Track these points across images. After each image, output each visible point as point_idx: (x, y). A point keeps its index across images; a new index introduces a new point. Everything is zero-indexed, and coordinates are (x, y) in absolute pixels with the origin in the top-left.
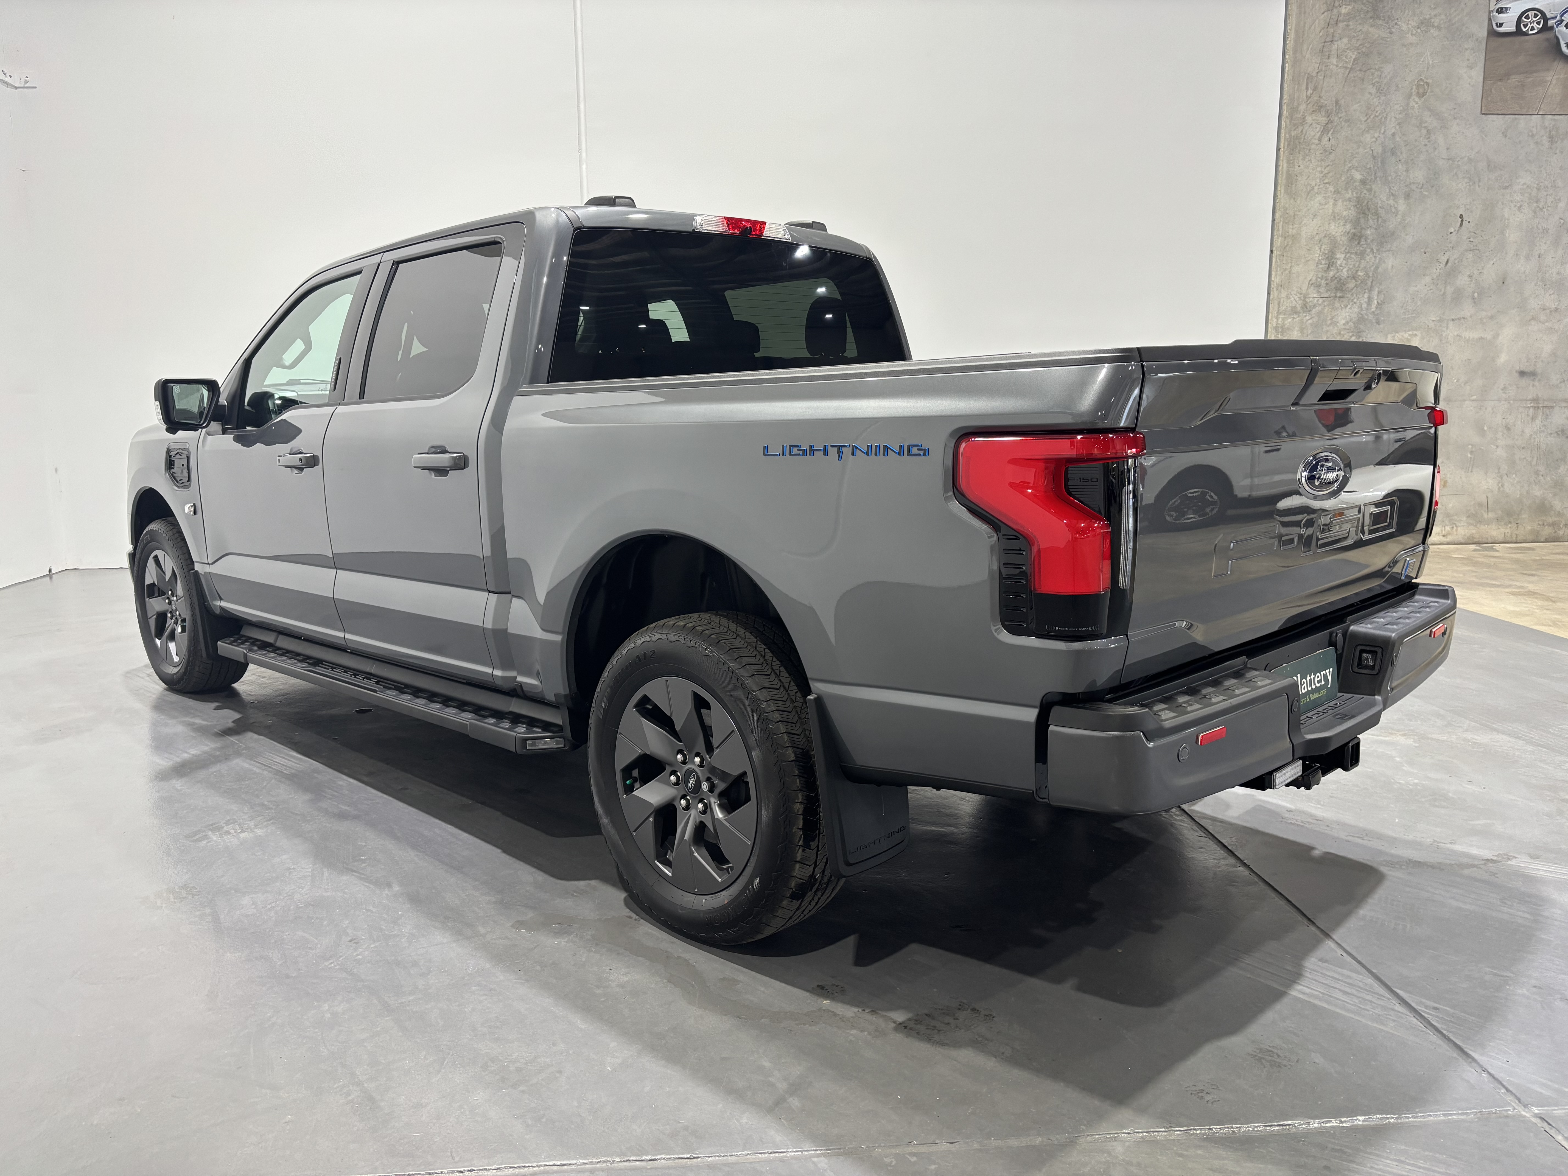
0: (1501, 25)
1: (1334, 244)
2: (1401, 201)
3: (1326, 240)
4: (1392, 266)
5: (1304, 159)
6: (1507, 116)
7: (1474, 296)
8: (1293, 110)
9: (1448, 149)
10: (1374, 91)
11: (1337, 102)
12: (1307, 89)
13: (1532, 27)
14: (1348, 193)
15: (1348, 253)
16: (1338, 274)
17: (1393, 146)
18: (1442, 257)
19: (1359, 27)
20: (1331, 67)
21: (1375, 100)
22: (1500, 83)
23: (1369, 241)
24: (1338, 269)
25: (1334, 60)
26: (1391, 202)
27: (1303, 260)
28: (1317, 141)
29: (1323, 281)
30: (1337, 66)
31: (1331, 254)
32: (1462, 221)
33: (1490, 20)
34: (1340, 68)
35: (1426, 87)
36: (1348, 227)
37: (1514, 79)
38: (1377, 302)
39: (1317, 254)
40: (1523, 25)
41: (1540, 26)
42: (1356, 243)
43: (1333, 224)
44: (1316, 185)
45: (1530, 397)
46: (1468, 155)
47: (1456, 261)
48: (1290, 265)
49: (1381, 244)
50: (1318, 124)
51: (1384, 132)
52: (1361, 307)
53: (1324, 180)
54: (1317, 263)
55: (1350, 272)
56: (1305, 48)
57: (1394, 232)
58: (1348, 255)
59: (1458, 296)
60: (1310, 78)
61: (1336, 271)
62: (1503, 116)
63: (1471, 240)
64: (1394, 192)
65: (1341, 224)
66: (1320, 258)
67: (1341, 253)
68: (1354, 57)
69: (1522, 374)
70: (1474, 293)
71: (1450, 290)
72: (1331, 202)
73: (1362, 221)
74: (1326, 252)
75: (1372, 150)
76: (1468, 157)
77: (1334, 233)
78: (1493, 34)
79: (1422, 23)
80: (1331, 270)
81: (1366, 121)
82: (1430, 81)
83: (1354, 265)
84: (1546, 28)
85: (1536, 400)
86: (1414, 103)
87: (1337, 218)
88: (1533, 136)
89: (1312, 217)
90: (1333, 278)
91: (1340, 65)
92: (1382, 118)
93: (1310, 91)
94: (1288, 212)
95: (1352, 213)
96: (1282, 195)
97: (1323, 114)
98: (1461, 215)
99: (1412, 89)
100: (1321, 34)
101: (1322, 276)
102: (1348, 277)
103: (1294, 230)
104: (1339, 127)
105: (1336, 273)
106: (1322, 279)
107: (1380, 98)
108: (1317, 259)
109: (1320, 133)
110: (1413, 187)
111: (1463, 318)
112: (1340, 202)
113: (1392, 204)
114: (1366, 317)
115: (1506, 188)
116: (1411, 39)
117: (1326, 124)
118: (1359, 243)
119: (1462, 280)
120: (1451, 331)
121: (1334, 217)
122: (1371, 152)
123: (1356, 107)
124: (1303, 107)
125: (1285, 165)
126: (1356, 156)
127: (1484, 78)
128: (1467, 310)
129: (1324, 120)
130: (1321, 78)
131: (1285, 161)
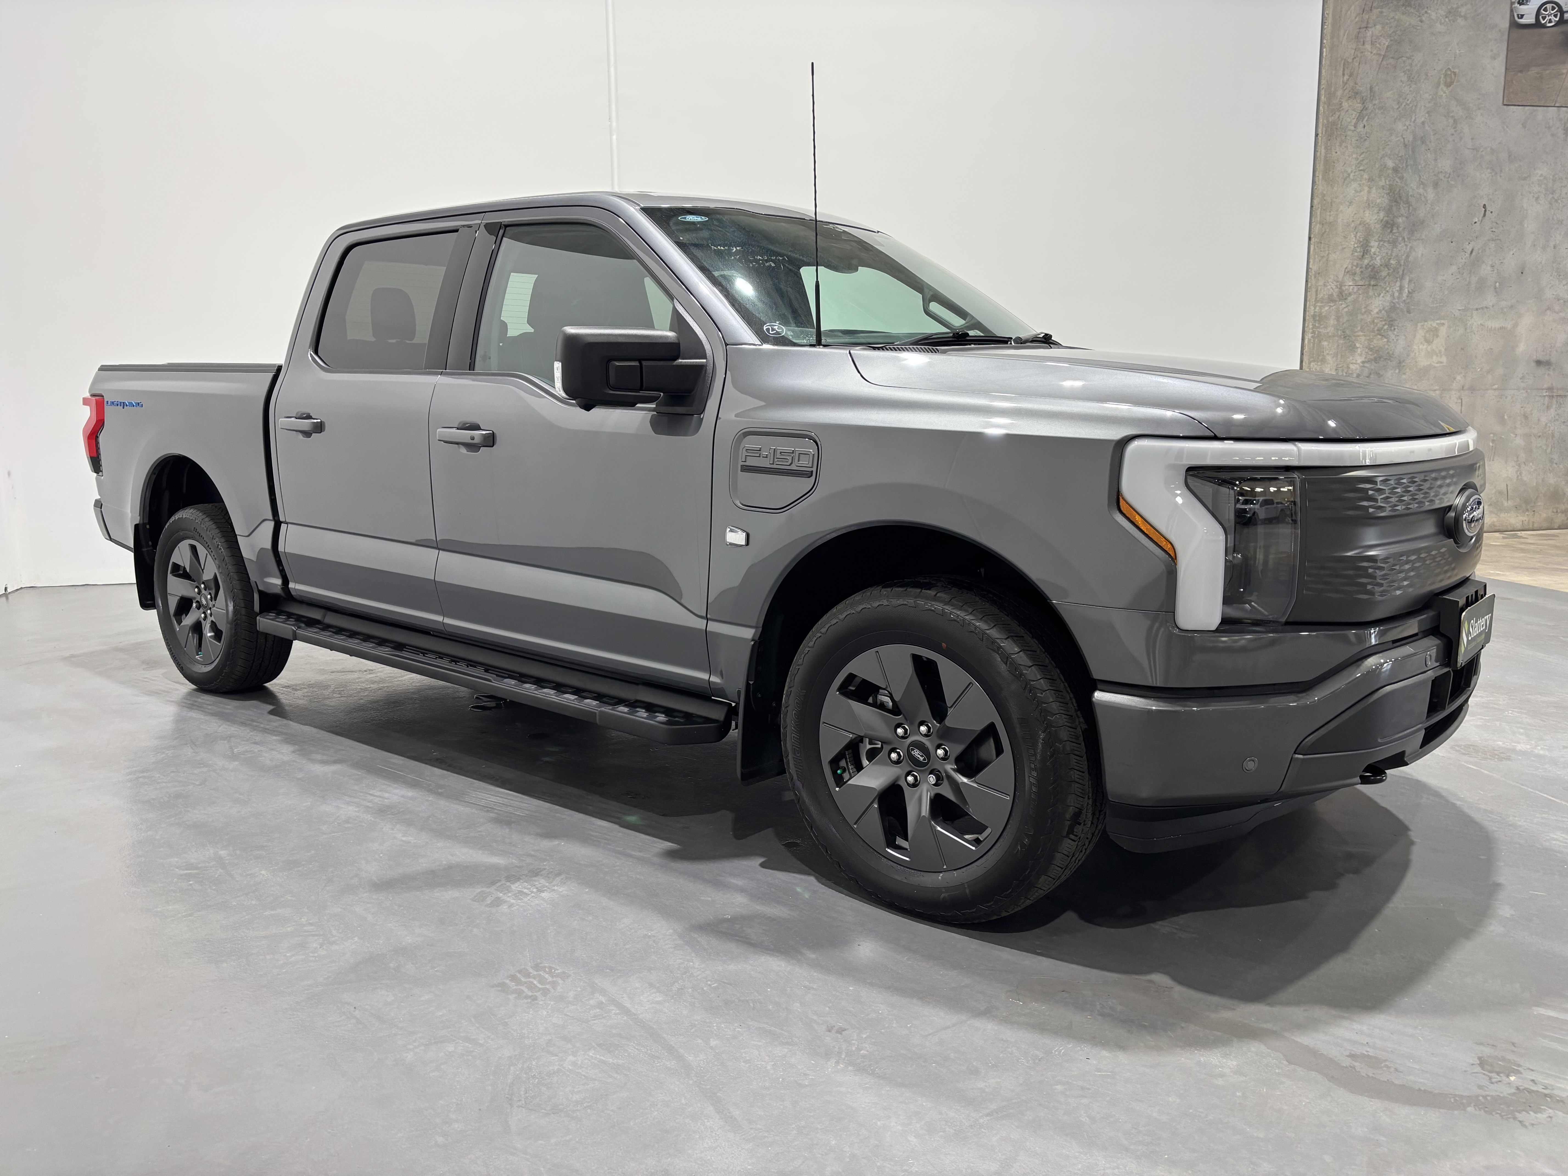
0: (1522, 16)
1: (1369, 233)
2: (1430, 190)
3: (1361, 228)
4: (1422, 255)
5: (1340, 145)
6: (1527, 108)
7: (1495, 286)
8: (1331, 95)
9: (1472, 139)
10: (1405, 79)
11: (1371, 89)
12: (1344, 74)
13: (1550, 19)
14: (1381, 180)
15: (1381, 241)
16: (1372, 262)
17: (1423, 135)
18: (1468, 247)
19: (1392, 15)
20: (1366, 53)
21: (1406, 87)
22: (1519, 74)
23: (1401, 229)
24: (1372, 257)
25: (1368, 46)
26: (1421, 191)
27: (1340, 248)
28: (1353, 128)
29: (1358, 269)
30: (1371, 53)
31: (1365, 241)
32: (1485, 211)
33: (1512, 11)
34: (1374, 54)
35: (1453, 76)
36: (1382, 214)
37: (1534, 71)
38: (1408, 291)
39: (1352, 242)
40: (1542, 17)
41: (1557, 19)
42: (1389, 231)
43: (1367, 213)
44: (1352, 172)
45: (1545, 386)
46: (1490, 145)
47: (1480, 251)
48: (1327, 252)
49: (1412, 232)
50: (1354, 110)
51: (1415, 120)
52: (1392, 296)
53: (1359, 167)
54: (1353, 251)
55: (1383, 260)
56: (1341, 33)
57: (1424, 221)
58: (1382, 243)
59: (1481, 285)
60: (1346, 64)
61: (1369, 259)
62: (1523, 107)
63: (1494, 230)
64: (1424, 181)
65: (1375, 211)
66: (1356, 245)
67: (1375, 241)
68: (1387, 44)
69: (1539, 363)
70: (1496, 282)
71: (1474, 279)
72: (1366, 189)
73: (1394, 208)
74: (1361, 240)
75: (1404, 138)
76: (1491, 148)
77: (1368, 221)
78: (1515, 25)
79: (1450, 12)
80: (1365, 258)
81: (1398, 109)
82: (1457, 70)
83: (1387, 253)
84: (1562, 22)
85: (1550, 389)
86: (1442, 93)
87: (1371, 205)
88: (1549, 128)
89: (1348, 203)
90: (1368, 265)
91: (1374, 52)
92: (1412, 106)
93: (1346, 77)
94: (1325, 198)
95: (1385, 201)
96: (1320, 182)
97: (1359, 101)
98: (1485, 205)
99: (1440, 78)
100: (1357, 19)
101: (1357, 264)
102: (1381, 265)
103: (1331, 217)
104: (1372, 115)
105: (1370, 261)
106: (1357, 267)
107: (1411, 87)
108: (1353, 247)
109: (1355, 120)
110: (1441, 176)
111: (1486, 308)
112: (1374, 190)
113: (1422, 193)
114: (1398, 306)
115: (1525, 179)
116: (1439, 27)
117: (1362, 111)
118: (1391, 231)
119: (1485, 270)
120: (1476, 320)
121: (1369, 204)
122: (1402, 140)
123: (1389, 94)
124: (1339, 93)
125: (1323, 151)
126: (1389, 143)
127: (1506, 69)
128: (1490, 299)
129: (1359, 106)
130: (1357, 64)
131: (1323, 147)
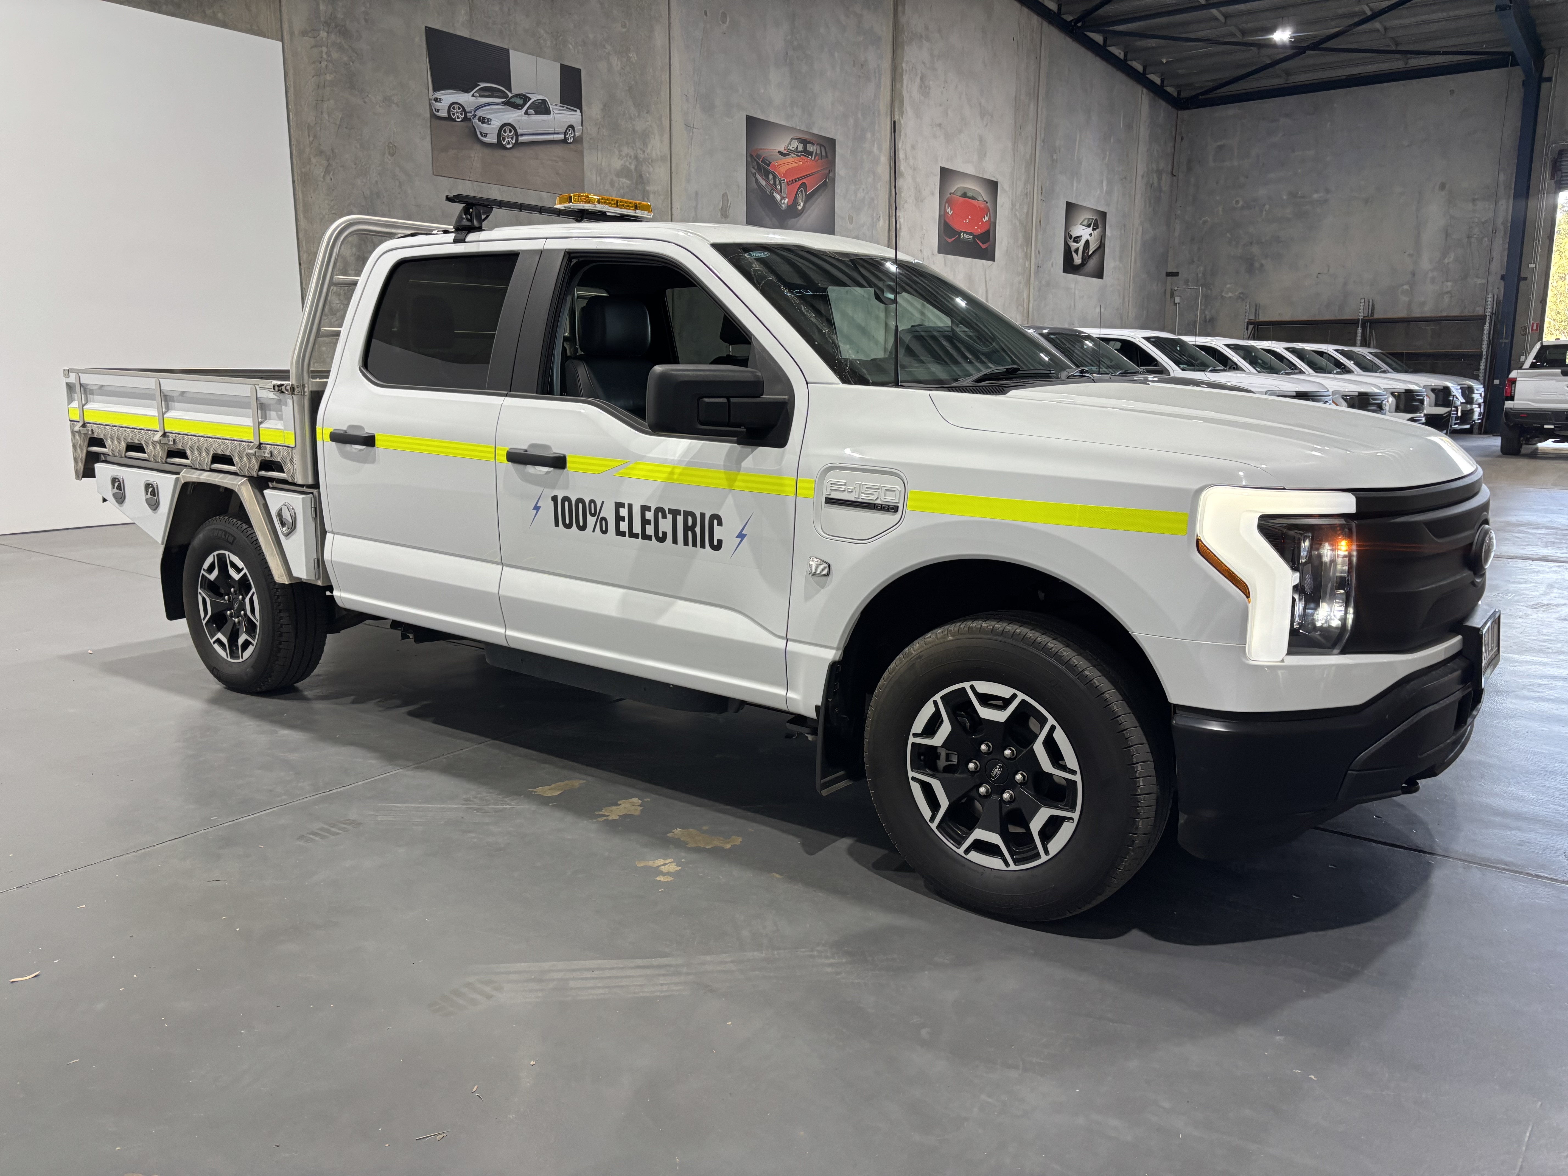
5: (314, 192)
6: (451, 179)
8: (301, 150)
9: (415, 198)
10: (358, 145)
11: (333, 150)
12: (309, 136)
13: (458, 116)
17: (377, 191)
19: (341, 93)
20: (325, 121)
21: (360, 153)
22: (442, 153)
25: (325, 116)
28: (322, 180)
30: (329, 121)
33: (430, 105)
34: (331, 123)
35: (394, 149)
36: (354, 250)
37: (452, 152)
40: (452, 113)
41: (463, 117)
44: (326, 214)
46: (428, 203)
50: (321, 165)
51: (370, 179)
53: (332, 211)
56: (304, 102)
60: (310, 128)
62: (447, 178)
68: (340, 116)
73: (363, 247)
76: (429, 206)
77: (344, 255)
78: (434, 116)
79: (386, 99)
81: (356, 168)
82: (396, 144)
84: (466, 119)
86: (388, 160)
91: (331, 121)
92: (366, 168)
93: (311, 139)
94: (307, 234)
96: (301, 220)
97: (324, 158)
99: (385, 149)
100: (314, 93)
104: (336, 171)
107: (363, 152)
109: (323, 173)
116: (379, 109)
117: (327, 167)
122: (363, 193)
123: (347, 156)
124: (308, 150)
125: (301, 195)
126: (352, 194)
127: (432, 148)
129: (325, 163)
130: (319, 129)
131: (300, 192)
